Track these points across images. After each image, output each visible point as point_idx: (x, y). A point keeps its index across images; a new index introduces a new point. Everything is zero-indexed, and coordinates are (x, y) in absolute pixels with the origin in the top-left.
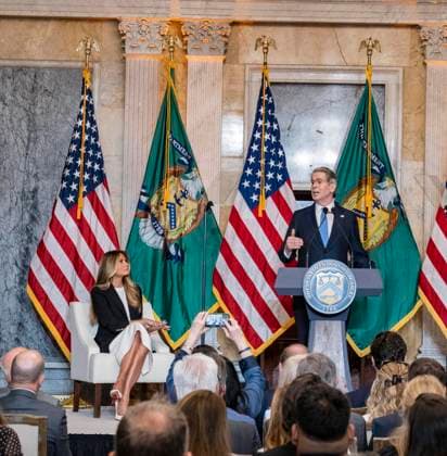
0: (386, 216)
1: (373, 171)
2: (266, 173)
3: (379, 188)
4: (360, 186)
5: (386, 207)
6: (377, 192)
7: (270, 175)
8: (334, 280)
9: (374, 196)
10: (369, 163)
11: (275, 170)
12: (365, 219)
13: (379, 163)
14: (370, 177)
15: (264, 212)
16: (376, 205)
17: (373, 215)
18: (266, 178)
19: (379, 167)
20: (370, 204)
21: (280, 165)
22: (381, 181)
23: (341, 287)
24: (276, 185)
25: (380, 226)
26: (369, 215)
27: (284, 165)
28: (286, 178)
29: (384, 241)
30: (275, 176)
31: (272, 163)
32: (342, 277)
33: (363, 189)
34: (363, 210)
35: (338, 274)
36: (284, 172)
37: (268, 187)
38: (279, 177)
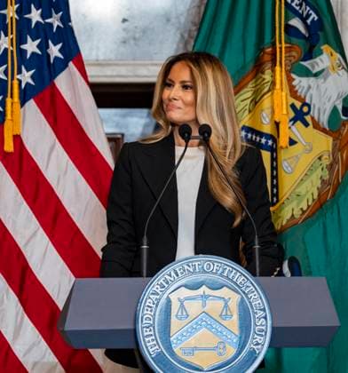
0: (324, 143)
1: (290, 30)
2: (21, 40)
3: (307, 73)
4: (258, 68)
5: (324, 120)
6: (301, 83)
7: (31, 47)
8: (215, 306)
9: (293, 92)
10: (281, 12)
11: (43, 33)
12: (273, 150)
13: (306, 10)
14: (282, 45)
15: (18, 139)
16: (299, 116)
17: (292, 142)
18: (22, 53)
19: (304, 20)
20: (284, 114)
21: (55, 21)
22: (309, 55)
23: (233, 323)
24: (46, 70)
25: (311, 169)
26: (283, 141)
27: (66, 18)
28: (72, 53)
29: (321, 206)
30: (43, 47)
31: (35, 16)
32: (234, 299)
33: (267, 76)
34: (267, 128)
35: (225, 292)
36: (67, 37)
37: (26, 77)
38: (55, 51)
